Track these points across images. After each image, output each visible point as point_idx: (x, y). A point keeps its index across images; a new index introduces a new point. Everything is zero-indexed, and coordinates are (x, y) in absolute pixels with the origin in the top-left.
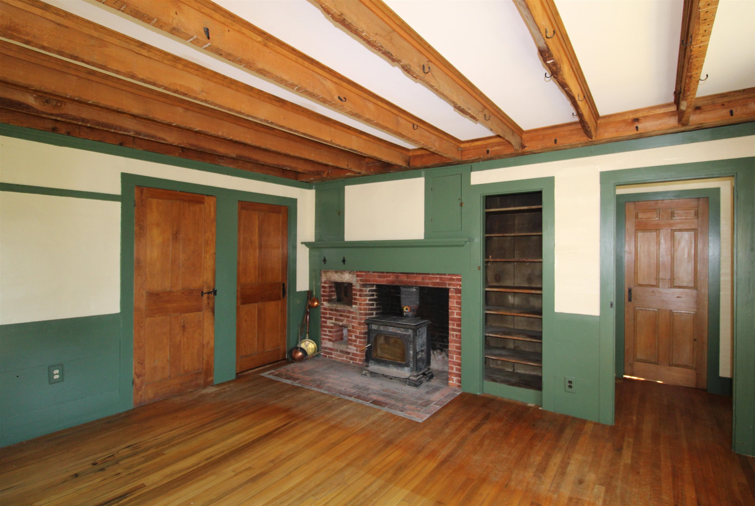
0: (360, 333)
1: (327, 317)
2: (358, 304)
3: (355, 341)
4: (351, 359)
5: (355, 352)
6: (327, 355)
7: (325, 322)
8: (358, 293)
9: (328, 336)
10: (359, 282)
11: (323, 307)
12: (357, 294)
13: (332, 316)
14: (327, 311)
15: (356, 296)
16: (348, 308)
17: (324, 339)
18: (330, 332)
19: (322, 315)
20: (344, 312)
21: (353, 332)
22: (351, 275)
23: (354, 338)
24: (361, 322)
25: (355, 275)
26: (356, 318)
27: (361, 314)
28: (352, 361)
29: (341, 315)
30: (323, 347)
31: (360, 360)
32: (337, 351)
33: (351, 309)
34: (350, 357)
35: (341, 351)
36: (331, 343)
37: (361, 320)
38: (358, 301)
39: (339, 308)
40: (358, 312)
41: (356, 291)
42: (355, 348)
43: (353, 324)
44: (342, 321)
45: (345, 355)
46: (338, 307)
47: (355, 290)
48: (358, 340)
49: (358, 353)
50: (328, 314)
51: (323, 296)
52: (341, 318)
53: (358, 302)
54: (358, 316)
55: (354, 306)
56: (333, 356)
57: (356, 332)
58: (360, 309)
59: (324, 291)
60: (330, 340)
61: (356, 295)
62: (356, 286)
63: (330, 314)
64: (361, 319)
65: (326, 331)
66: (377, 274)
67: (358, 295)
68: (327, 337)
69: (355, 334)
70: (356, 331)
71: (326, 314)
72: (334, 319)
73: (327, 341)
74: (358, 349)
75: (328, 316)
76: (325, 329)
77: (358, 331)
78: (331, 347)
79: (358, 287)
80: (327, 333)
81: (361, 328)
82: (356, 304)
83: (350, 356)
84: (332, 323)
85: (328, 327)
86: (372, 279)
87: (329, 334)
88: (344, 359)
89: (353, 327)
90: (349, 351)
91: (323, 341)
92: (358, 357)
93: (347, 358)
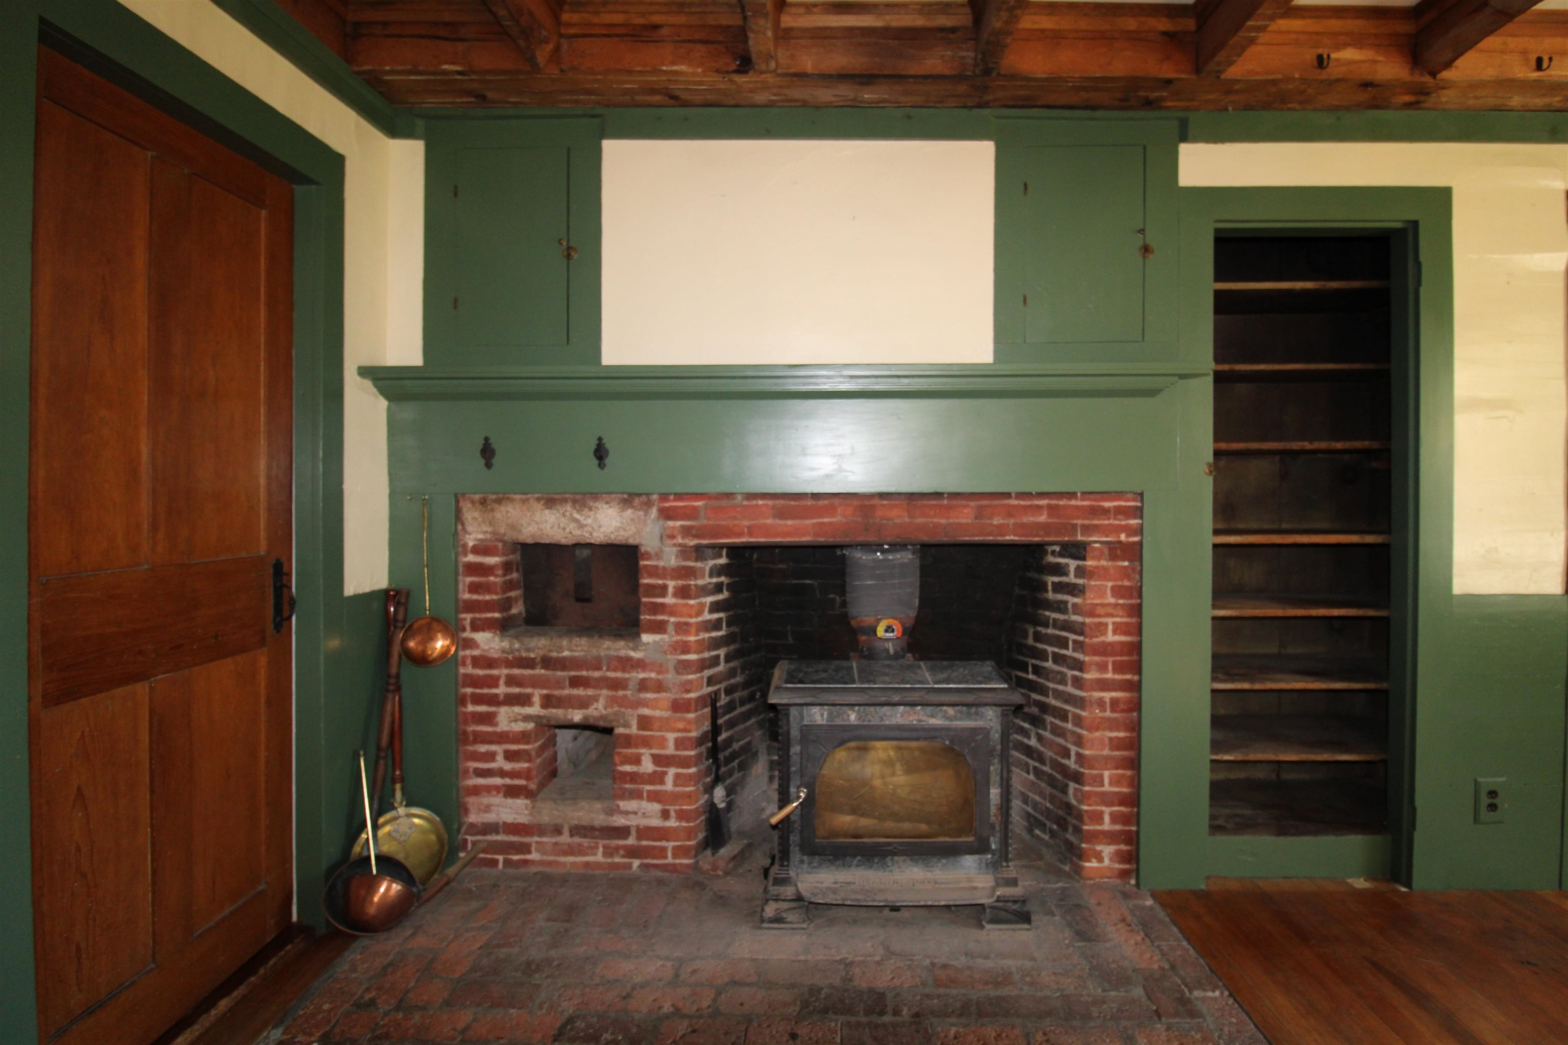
0: (679, 744)
1: (496, 695)
2: (671, 628)
3: (658, 778)
4: (633, 852)
5: (656, 822)
6: (500, 858)
7: (489, 719)
8: (671, 584)
9: (502, 773)
10: (680, 540)
11: (476, 652)
12: (665, 588)
13: (529, 690)
14: (495, 672)
15: (664, 595)
16: (620, 648)
17: (476, 791)
18: (510, 756)
19: (469, 690)
20: (598, 668)
21: (646, 742)
22: (629, 512)
23: (647, 766)
24: (690, 700)
25: (654, 512)
26: (659, 687)
27: (683, 667)
28: (636, 863)
29: (575, 682)
30: (472, 825)
31: (679, 852)
32: (558, 830)
33: (633, 649)
34: (625, 847)
35: (577, 830)
36: (521, 802)
37: (688, 691)
38: (672, 614)
39: (566, 653)
40: (673, 658)
41: (664, 577)
42: (656, 807)
43: (646, 711)
44: (583, 704)
45: (601, 843)
46: (561, 649)
47: (654, 572)
48: (672, 771)
49: (672, 823)
50: (502, 682)
51: (470, 607)
52: (580, 692)
53: (672, 619)
54: (670, 677)
55: (646, 638)
56: (534, 856)
57: (662, 742)
58: (685, 648)
59: (474, 588)
60: (512, 792)
61: (662, 590)
62: (658, 556)
63: (511, 681)
64: (687, 687)
65: (491, 756)
66: (770, 503)
67: (670, 590)
68: (498, 781)
69: (654, 751)
70: (664, 739)
71: (493, 682)
72: (536, 699)
73: (496, 800)
74: (672, 809)
75: (502, 690)
76: (483, 748)
77: (671, 737)
78: (523, 819)
79: (671, 559)
80: (500, 763)
81: (689, 722)
82: (659, 628)
83: (631, 841)
84: (527, 718)
85: (502, 738)
86: (746, 523)
87: (508, 766)
88: (599, 857)
89: (645, 723)
90: (620, 821)
91: (471, 800)
92: (668, 840)
93: (609, 852)
